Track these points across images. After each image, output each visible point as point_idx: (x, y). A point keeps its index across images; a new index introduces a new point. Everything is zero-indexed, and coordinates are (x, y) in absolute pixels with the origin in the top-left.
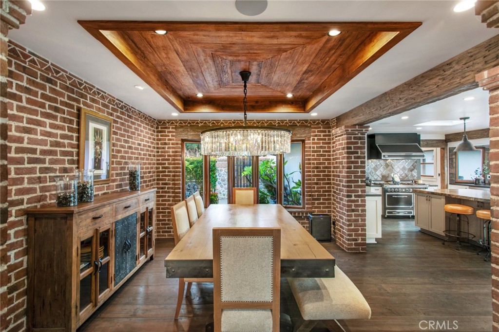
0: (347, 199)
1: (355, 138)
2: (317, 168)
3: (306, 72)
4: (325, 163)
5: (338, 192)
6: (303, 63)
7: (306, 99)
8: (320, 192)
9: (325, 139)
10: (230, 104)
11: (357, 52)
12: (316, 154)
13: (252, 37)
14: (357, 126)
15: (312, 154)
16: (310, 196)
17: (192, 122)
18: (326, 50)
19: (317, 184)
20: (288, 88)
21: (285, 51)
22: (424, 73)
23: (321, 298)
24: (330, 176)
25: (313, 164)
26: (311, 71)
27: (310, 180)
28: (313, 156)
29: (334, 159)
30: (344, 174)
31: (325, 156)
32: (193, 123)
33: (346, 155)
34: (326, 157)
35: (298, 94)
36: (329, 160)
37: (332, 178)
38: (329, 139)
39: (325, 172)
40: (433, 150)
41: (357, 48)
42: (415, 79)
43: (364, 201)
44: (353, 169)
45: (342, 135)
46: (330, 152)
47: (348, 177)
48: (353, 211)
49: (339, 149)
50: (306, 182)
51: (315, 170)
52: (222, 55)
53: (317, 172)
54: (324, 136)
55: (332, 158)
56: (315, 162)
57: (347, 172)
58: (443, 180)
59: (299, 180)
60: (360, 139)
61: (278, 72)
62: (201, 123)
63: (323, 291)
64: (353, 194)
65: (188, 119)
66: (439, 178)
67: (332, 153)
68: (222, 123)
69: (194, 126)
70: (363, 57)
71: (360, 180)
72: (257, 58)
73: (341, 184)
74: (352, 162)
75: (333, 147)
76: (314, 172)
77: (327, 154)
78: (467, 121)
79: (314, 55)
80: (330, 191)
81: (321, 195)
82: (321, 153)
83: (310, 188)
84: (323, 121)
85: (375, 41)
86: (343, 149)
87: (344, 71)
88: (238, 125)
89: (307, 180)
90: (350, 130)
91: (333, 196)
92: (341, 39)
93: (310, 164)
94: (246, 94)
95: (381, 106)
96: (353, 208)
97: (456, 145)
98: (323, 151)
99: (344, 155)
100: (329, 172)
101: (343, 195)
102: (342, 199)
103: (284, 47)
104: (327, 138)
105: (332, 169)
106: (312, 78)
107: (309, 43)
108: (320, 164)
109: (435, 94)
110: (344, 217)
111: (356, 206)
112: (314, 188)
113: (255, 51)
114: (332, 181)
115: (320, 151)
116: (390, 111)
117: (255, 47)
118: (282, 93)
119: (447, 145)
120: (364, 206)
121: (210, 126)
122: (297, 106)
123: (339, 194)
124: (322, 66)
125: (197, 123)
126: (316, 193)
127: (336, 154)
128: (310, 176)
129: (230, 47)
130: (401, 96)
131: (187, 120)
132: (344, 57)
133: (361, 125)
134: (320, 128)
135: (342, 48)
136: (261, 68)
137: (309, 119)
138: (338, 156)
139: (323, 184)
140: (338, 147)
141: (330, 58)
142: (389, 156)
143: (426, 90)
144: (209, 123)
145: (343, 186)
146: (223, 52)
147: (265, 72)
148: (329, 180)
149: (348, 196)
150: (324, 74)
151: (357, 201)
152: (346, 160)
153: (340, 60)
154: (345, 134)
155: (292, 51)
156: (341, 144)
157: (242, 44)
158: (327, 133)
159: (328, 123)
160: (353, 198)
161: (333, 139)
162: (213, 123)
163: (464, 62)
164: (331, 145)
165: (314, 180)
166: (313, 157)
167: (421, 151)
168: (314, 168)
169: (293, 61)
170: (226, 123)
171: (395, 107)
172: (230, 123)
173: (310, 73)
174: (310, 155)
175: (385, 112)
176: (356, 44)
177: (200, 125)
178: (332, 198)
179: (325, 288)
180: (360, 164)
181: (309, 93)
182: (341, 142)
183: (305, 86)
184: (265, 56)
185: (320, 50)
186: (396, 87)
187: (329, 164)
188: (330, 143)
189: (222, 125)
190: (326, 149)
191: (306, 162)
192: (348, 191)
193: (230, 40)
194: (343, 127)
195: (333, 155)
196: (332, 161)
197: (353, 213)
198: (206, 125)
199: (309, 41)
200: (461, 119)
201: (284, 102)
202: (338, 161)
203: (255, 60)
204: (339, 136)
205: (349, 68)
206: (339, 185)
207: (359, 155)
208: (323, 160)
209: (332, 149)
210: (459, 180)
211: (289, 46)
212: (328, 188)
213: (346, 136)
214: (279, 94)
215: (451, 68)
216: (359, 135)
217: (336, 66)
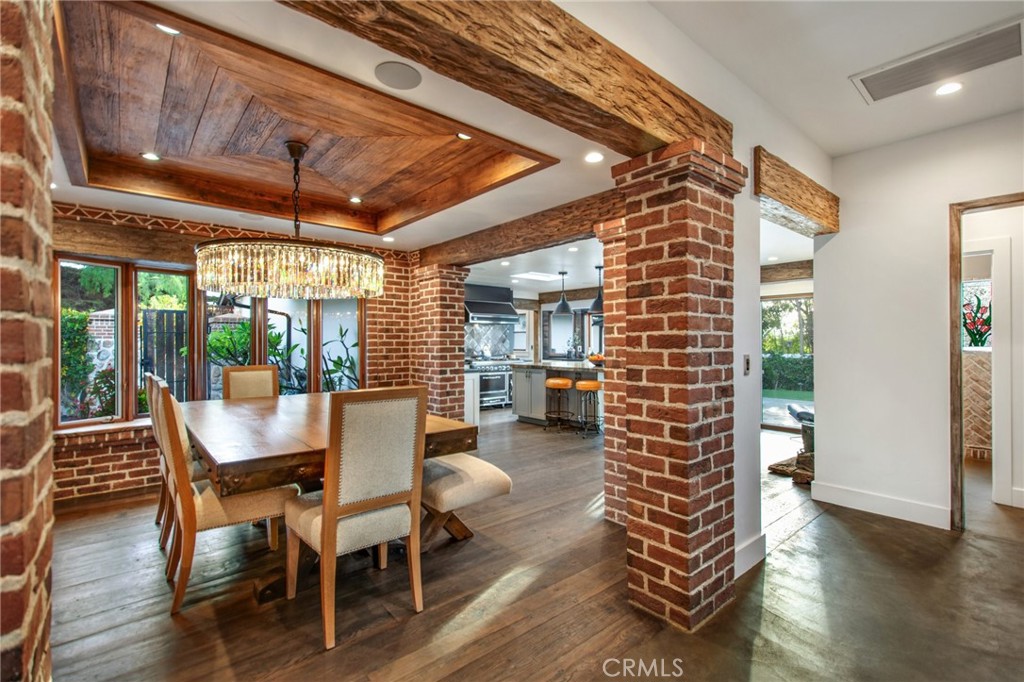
0: (440, 377)
1: (451, 285)
2: (387, 330)
3: (402, 172)
4: (399, 323)
5: (424, 368)
6: (406, 159)
7: (383, 211)
8: (391, 371)
9: (400, 284)
10: (224, 191)
11: (482, 166)
12: (385, 307)
13: (349, 99)
14: (454, 268)
15: (379, 306)
16: (376, 378)
17: (89, 213)
18: (445, 152)
19: (386, 357)
20: (360, 187)
21: (389, 135)
22: (546, 211)
23: (460, 480)
24: (407, 344)
25: (381, 323)
26: (411, 172)
27: (375, 351)
28: (381, 309)
29: (414, 317)
30: (435, 339)
31: (399, 311)
32: (95, 214)
33: (439, 310)
34: (402, 313)
35: (371, 201)
36: (407, 318)
37: (410, 347)
38: (406, 284)
39: (399, 337)
40: (524, 314)
41: (483, 162)
42: (535, 215)
43: (462, 379)
44: (448, 332)
45: (432, 278)
46: (407, 304)
47: (442, 343)
48: (448, 394)
49: (426, 301)
50: (368, 354)
51: (384, 334)
52: (273, 105)
53: (388, 337)
54: (398, 277)
55: (410, 314)
56: (384, 320)
57: (441, 336)
58: (536, 354)
59: (339, 358)
60: (458, 287)
61: (358, 159)
62: (120, 217)
63: (460, 473)
64: (448, 369)
65: (77, 203)
66: (532, 352)
67: (410, 307)
68: (182, 227)
69: (95, 221)
70: (491, 175)
71: (457, 347)
72: (336, 129)
73: (430, 354)
74: (448, 321)
75: (413, 297)
76: (381, 337)
77: (402, 308)
78: (565, 277)
79: (427, 153)
80: (407, 370)
81: (393, 377)
82: (394, 306)
83: (375, 364)
84: (397, 253)
85: (509, 161)
86: (434, 300)
87: (460, 185)
88: (224, 236)
89: (370, 351)
90: (445, 271)
91: (413, 377)
92: (468, 146)
93: (375, 323)
94: (297, 184)
95: (493, 242)
96: (448, 389)
97: (553, 307)
98: (397, 303)
99: (436, 310)
100: (406, 337)
101: (433, 372)
102: (430, 379)
103: (390, 129)
104: (403, 281)
105: (411, 334)
106: (408, 182)
107: (427, 136)
108: (392, 324)
109: (555, 237)
110: (435, 406)
111: (452, 386)
112: (382, 364)
113: (340, 120)
114: (410, 353)
115: (392, 303)
116: (505, 251)
117: (344, 115)
118: (346, 193)
119: (540, 308)
120: (462, 385)
121: (146, 229)
122: (364, 220)
123: (426, 371)
124: (430, 170)
125: (106, 216)
126: (386, 374)
127: (421, 308)
128: (375, 344)
129: (300, 99)
130: (519, 234)
131: (74, 205)
132: (463, 167)
133: (460, 266)
134: (392, 263)
135: (466, 156)
136: (333, 146)
137: (374, 245)
138: (424, 311)
139: (397, 357)
140: (424, 297)
141: (446, 163)
142: (479, 319)
143: (547, 232)
144: (145, 221)
145: (433, 357)
146: (279, 102)
147: (337, 153)
148: (406, 350)
149: (443, 372)
150: (428, 181)
151: (454, 379)
152: (438, 317)
153: (456, 169)
154: (437, 277)
155: (398, 138)
156: (431, 293)
157: (324, 103)
158: (403, 274)
159: (404, 256)
160: (448, 375)
161: (413, 284)
162: (157, 223)
163: (583, 209)
164: (410, 294)
165: (381, 351)
166: (381, 313)
167: (515, 314)
168: (381, 331)
169: (392, 152)
170: (194, 228)
171: (511, 247)
172: (204, 229)
173: (408, 175)
174: (375, 309)
175: (497, 252)
176: (484, 156)
177: (114, 223)
178: (411, 380)
179: (461, 470)
180: (457, 324)
181: (390, 204)
182: (430, 289)
183: (391, 191)
184: (351, 131)
185: (438, 149)
186: (513, 222)
187: (406, 324)
188: (407, 291)
189: (182, 232)
190: (402, 300)
191: (368, 320)
192: (442, 365)
193: (307, 91)
194: (435, 266)
195: (413, 311)
196: (411, 320)
197: (448, 398)
198: (133, 224)
199: (429, 133)
200: (560, 273)
201: (341, 208)
202: (424, 319)
203: (331, 131)
204: (426, 280)
205: (469, 184)
206: (426, 357)
207: (456, 310)
208: (397, 317)
209: (411, 301)
210: (552, 354)
211: (398, 131)
212: (405, 364)
213: (438, 280)
214: (338, 194)
215: (571, 212)
216: (457, 281)
217: (448, 175)
